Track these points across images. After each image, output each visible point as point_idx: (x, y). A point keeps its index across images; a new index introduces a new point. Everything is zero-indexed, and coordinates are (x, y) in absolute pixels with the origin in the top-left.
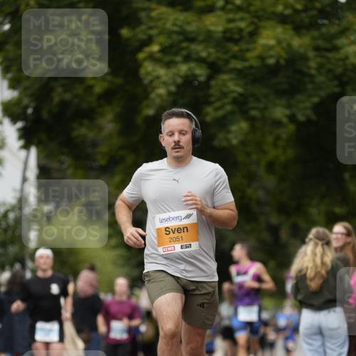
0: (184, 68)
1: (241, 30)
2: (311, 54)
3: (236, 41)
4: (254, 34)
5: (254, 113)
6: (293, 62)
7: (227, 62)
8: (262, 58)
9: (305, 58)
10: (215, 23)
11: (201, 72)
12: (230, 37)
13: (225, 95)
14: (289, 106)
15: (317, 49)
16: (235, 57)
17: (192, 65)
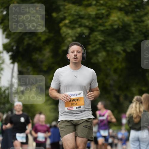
0: (79, 30)
1: (103, 14)
2: (132, 24)
3: (101, 18)
4: (108, 16)
5: (108, 48)
6: (125, 27)
7: (97, 27)
8: (112, 25)
9: (130, 25)
10: (92, 11)
11: (86, 31)
12: (98, 17)
13: (96, 41)
14: (123, 46)
15: (135, 21)
16: (100, 25)
17: (83, 28)
